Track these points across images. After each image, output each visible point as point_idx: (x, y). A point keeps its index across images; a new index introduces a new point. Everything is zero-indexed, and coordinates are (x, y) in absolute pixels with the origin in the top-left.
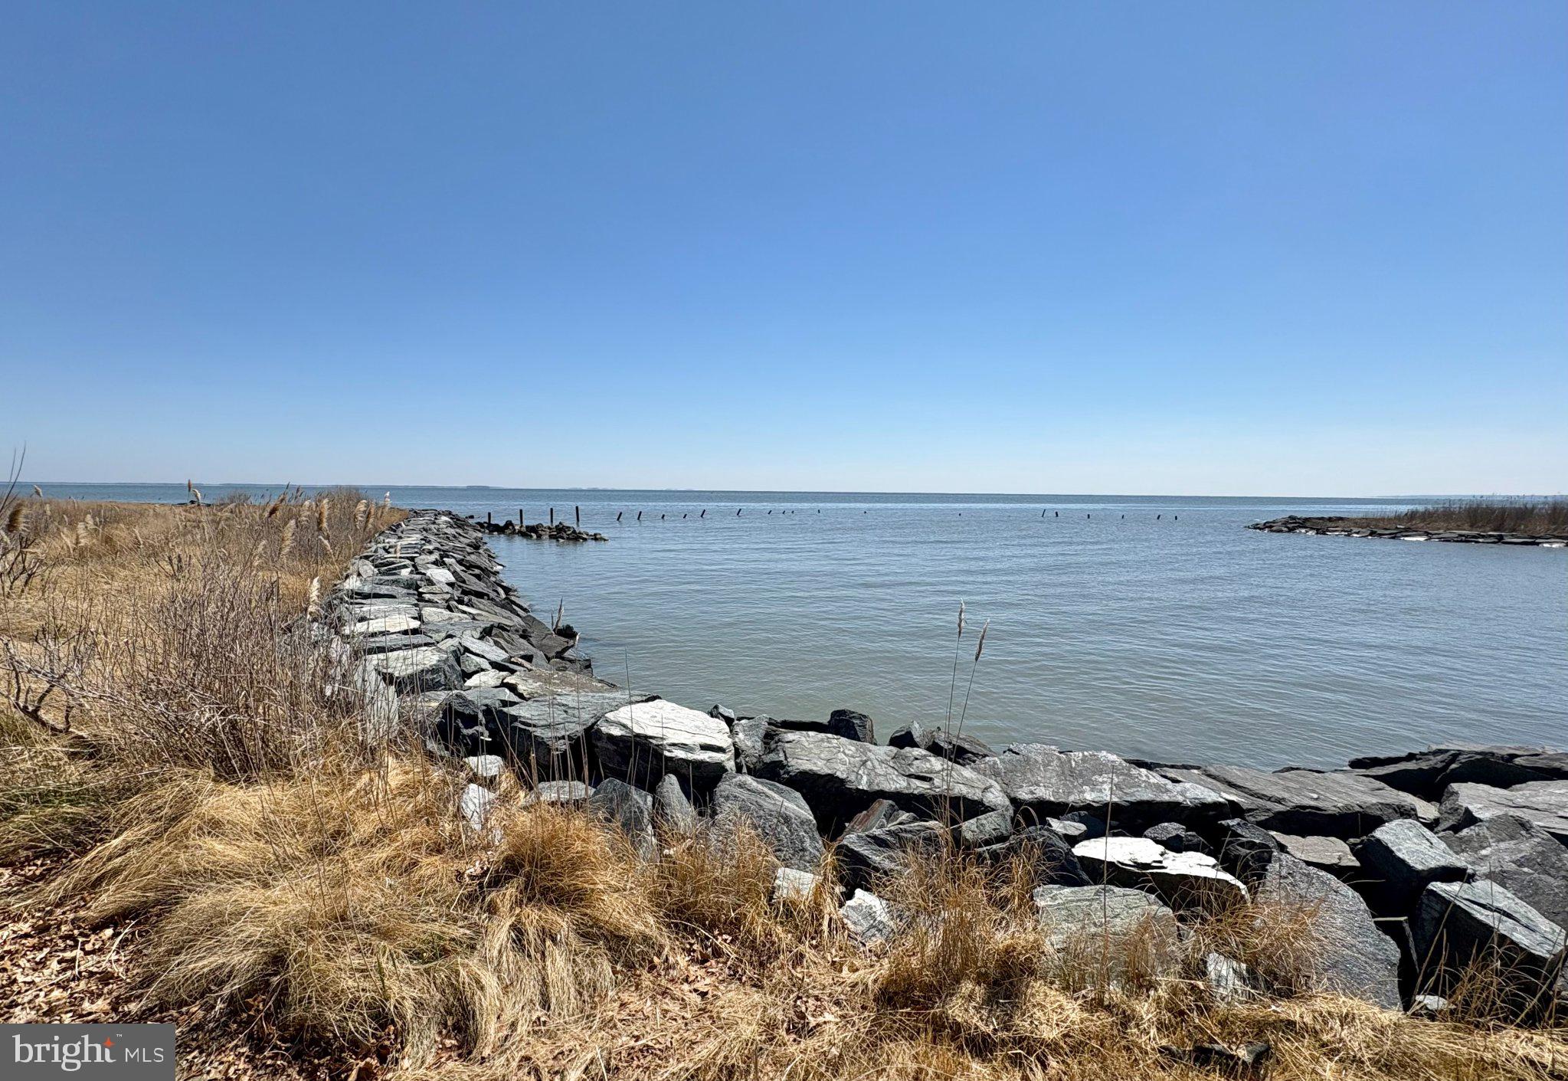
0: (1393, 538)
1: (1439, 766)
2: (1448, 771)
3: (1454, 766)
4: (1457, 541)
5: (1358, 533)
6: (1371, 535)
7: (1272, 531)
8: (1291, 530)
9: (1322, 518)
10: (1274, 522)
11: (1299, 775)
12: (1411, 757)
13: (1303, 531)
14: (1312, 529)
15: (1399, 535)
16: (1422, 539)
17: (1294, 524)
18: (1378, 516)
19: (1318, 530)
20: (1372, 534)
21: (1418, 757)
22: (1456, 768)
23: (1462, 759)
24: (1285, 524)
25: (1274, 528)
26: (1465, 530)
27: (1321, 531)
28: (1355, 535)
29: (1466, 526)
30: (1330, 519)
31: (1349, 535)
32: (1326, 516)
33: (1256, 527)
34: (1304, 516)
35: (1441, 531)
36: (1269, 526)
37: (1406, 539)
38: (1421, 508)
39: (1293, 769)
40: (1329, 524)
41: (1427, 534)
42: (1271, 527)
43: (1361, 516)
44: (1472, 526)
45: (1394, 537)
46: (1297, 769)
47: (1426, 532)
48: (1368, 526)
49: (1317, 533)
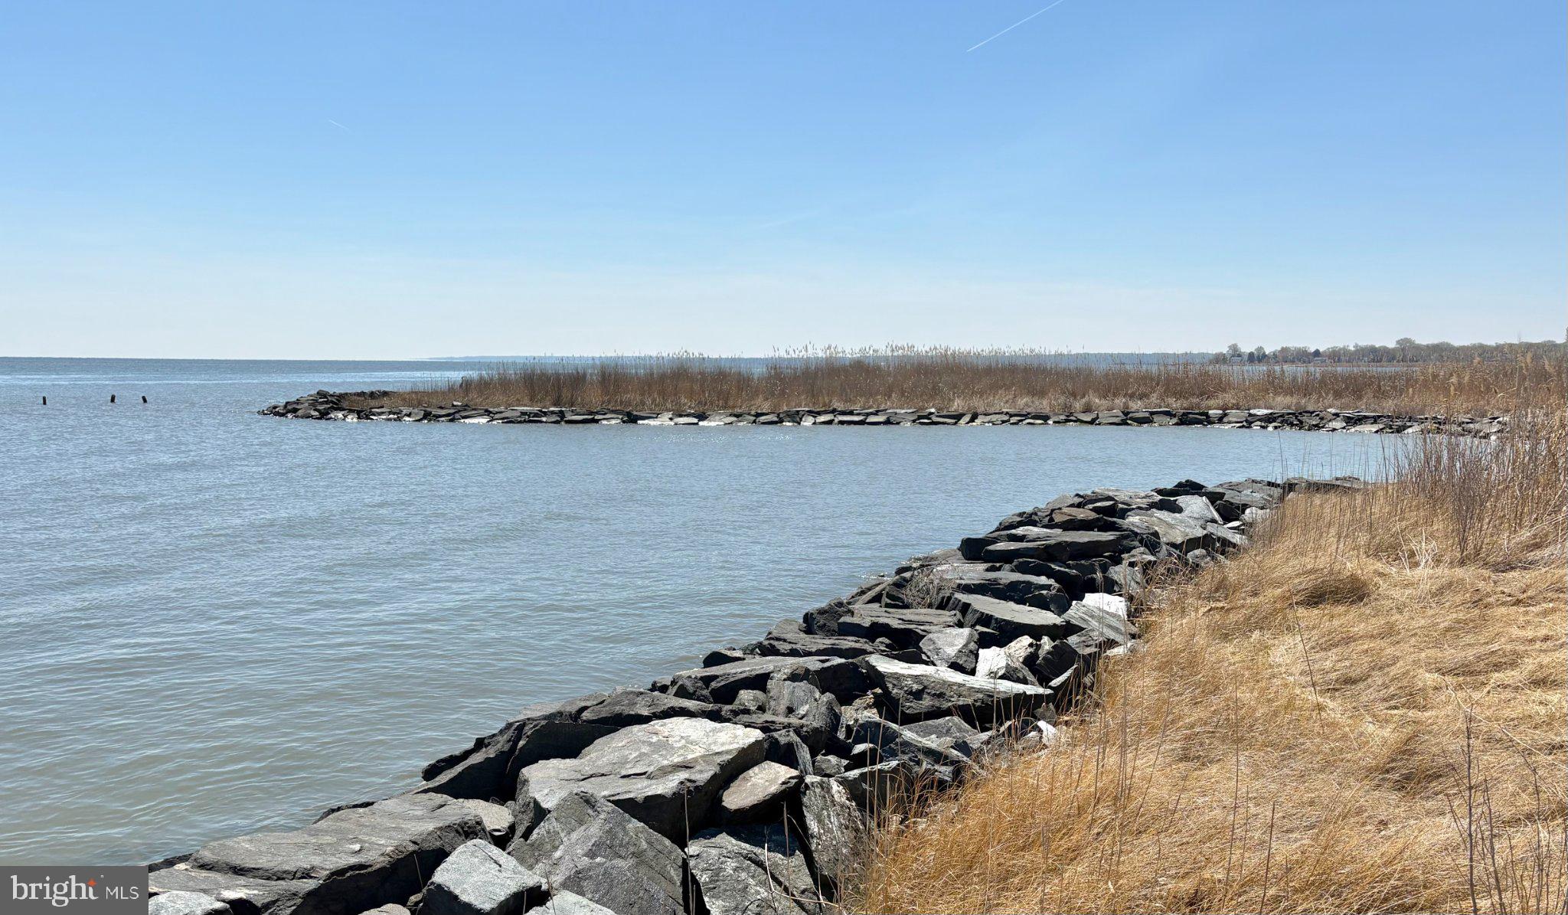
0: (452, 420)
1: (506, 748)
2: (517, 753)
3: (522, 743)
4: (520, 422)
5: (409, 415)
6: (425, 417)
7: (297, 417)
8: (323, 415)
9: (362, 394)
10: (298, 402)
11: (338, 819)
12: (480, 744)
13: (340, 415)
14: (351, 411)
15: (457, 416)
16: (483, 420)
17: (327, 405)
18: (428, 388)
19: (359, 413)
20: (427, 416)
21: (486, 741)
22: (524, 746)
23: (528, 730)
24: (314, 404)
25: (300, 413)
26: (525, 405)
27: (363, 415)
28: (407, 419)
29: (526, 400)
30: (372, 395)
31: (399, 419)
32: (367, 390)
33: (274, 411)
34: (338, 391)
35: (502, 408)
36: (290, 409)
37: (467, 421)
38: (473, 374)
39: (333, 811)
40: (373, 403)
41: (488, 412)
42: (295, 411)
43: (408, 389)
44: (532, 400)
45: (452, 418)
46: (339, 809)
47: (486, 411)
48: (420, 403)
49: (359, 418)
